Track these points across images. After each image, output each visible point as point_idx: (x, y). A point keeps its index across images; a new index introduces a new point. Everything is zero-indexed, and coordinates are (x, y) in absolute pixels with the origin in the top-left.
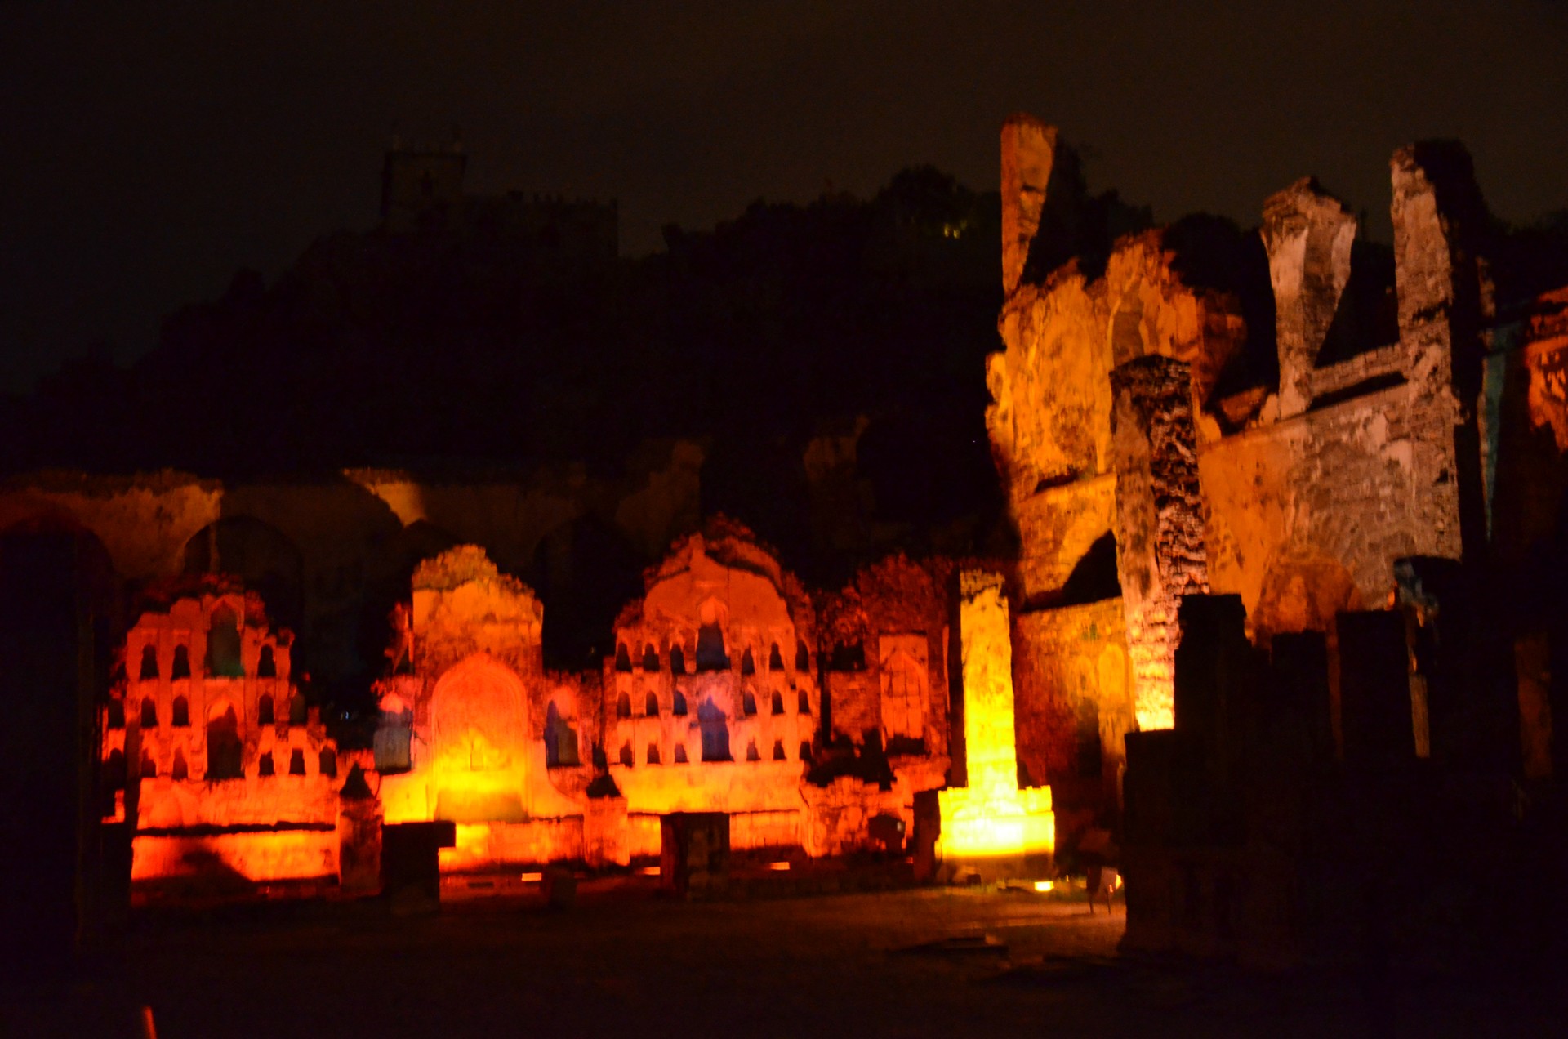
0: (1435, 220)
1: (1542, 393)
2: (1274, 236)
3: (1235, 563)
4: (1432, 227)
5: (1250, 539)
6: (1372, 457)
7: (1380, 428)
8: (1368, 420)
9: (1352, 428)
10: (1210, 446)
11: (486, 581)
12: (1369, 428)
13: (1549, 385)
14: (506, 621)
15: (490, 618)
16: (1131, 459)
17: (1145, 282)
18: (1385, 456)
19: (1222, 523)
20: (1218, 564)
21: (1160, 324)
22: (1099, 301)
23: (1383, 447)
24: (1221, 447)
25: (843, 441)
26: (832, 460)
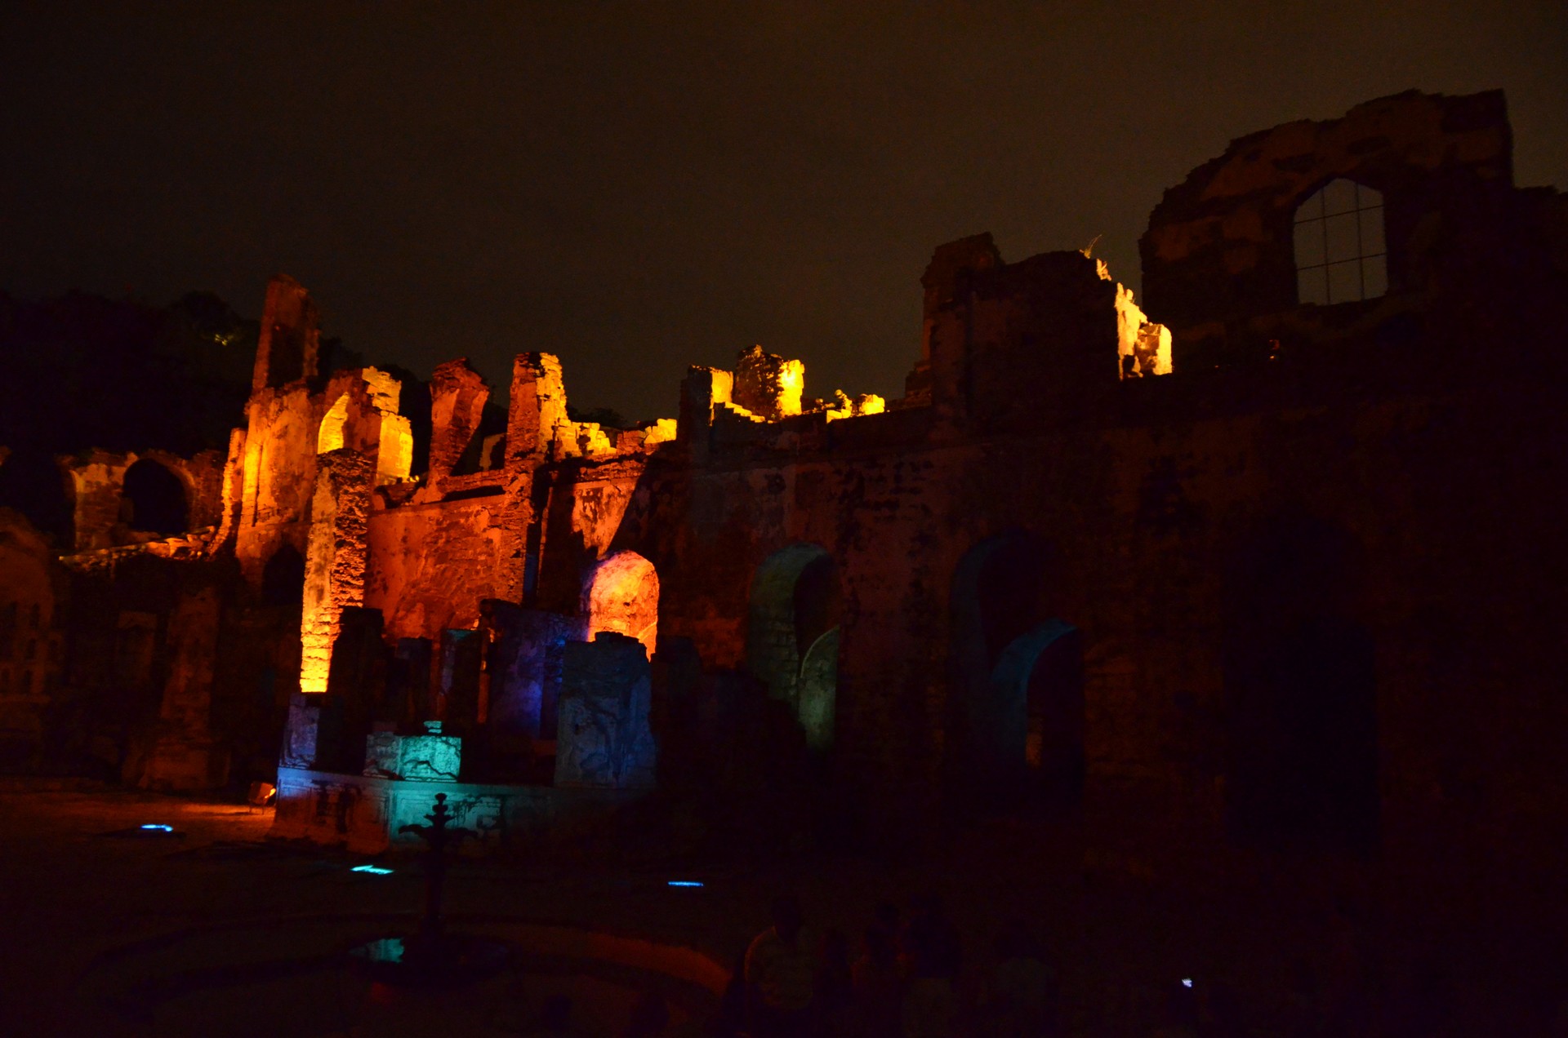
0: (535, 400)
1: (581, 513)
2: (438, 388)
4: (533, 403)
6: (476, 535)
7: (484, 519)
8: (478, 511)
9: (467, 515)
10: (381, 512)
12: (478, 517)
13: (585, 508)
16: (323, 514)
18: (485, 535)
21: (356, 430)
22: (317, 407)
23: (485, 530)
24: (384, 515)
25: (115, 469)
26: (104, 481)
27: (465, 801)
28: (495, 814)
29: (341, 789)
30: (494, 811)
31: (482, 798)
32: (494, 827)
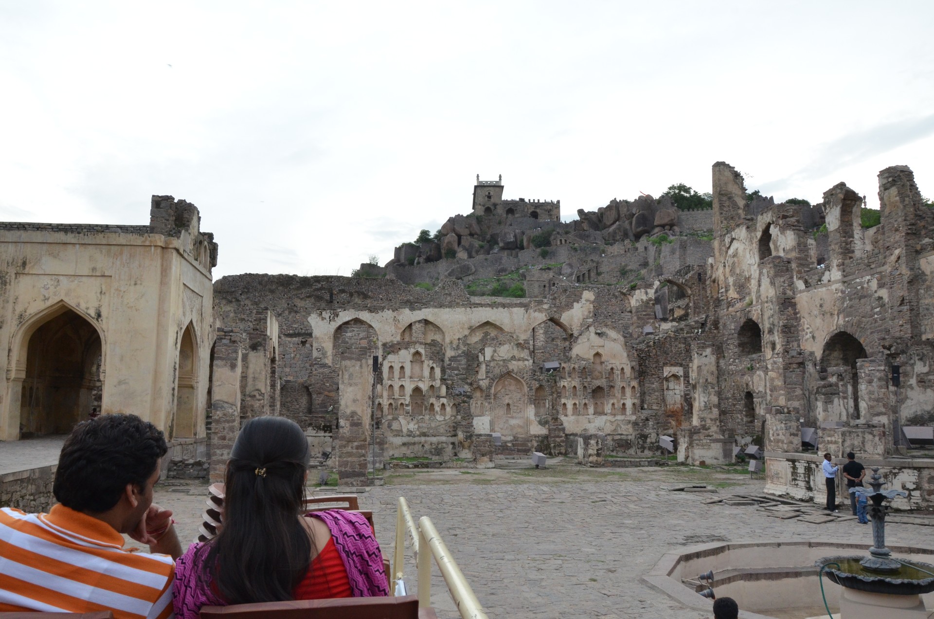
0: (898, 198)
2: (827, 206)
3: (811, 339)
4: (896, 202)
5: (818, 329)
6: (871, 296)
7: (874, 284)
8: (869, 280)
9: (861, 284)
10: (801, 292)
11: (512, 344)
12: (870, 284)
14: (519, 360)
15: (513, 358)
16: (767, 297)
17: (772, 227)
18: (876, 295)
19: (806, 322)
20: (805, 338)
21: (779, 244)
22: (753, 234)
23: (876, 292)
24: (805, 293)
25: (649, 290)
26: (644, 298)
27: (891, 472)
28: (915, 481)
29: (805, 465)
30: (914, 479)
31: (903, 470)
32: (914, 490)
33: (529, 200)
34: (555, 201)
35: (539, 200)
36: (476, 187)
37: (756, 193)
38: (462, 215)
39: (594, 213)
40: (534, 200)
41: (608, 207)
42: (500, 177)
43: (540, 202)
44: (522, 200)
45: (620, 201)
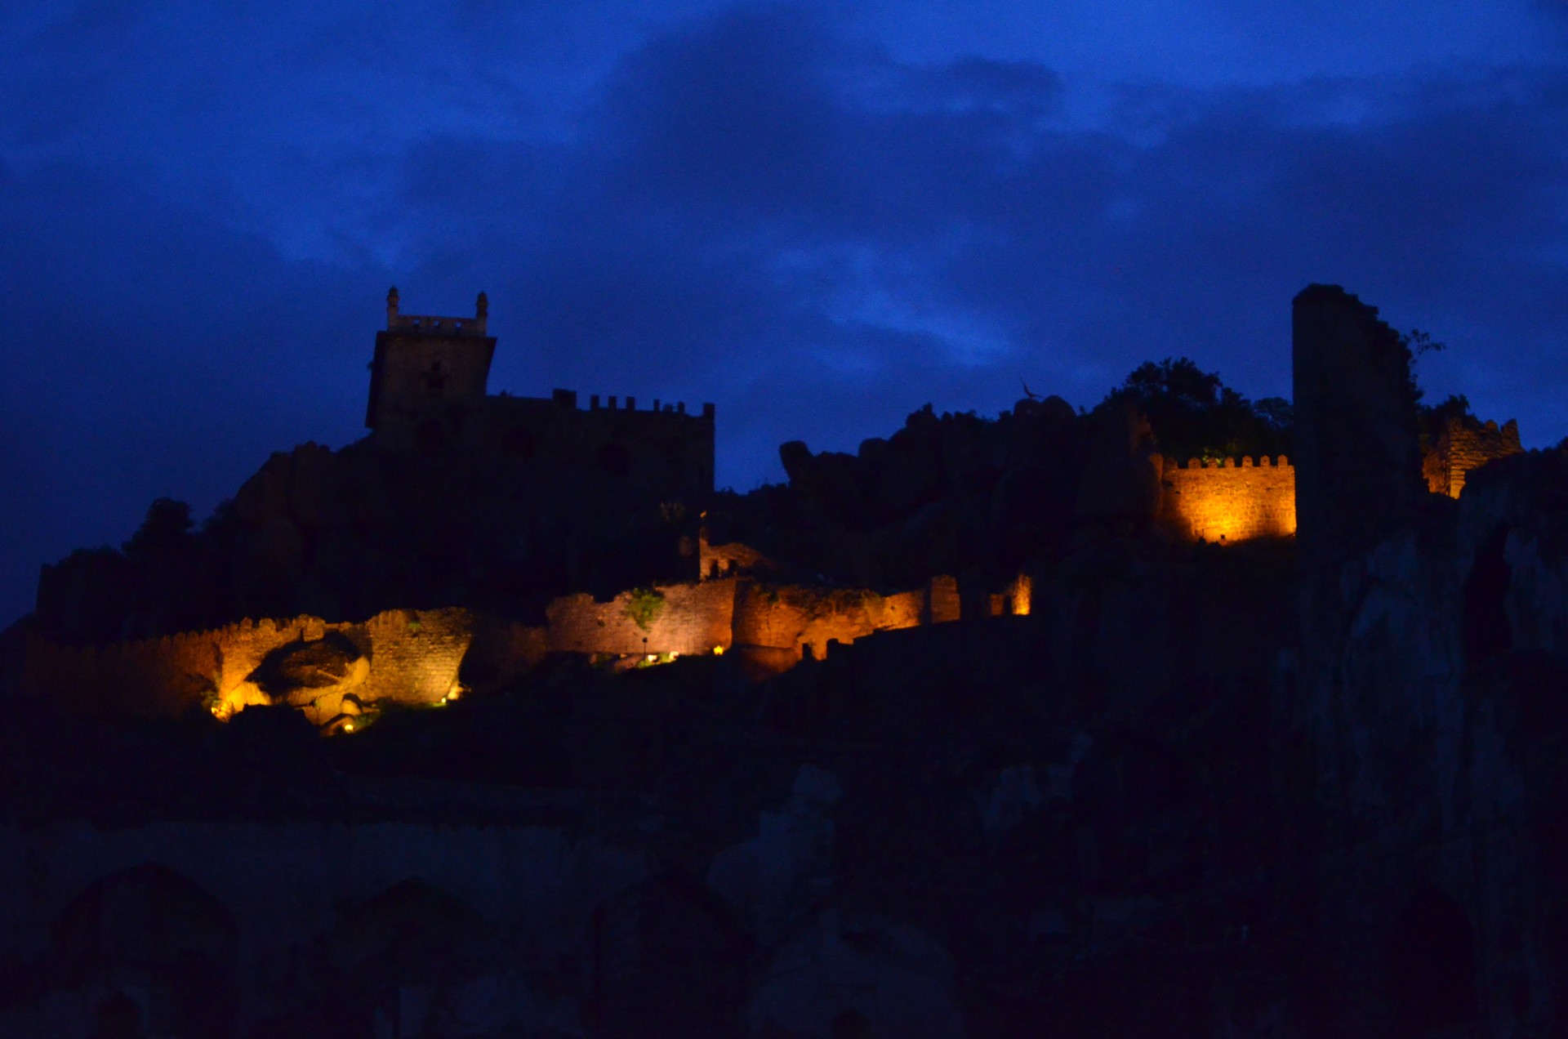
33: (595, 400)
34: (695, 410)
35: (631, 402)
36: (383, 340)
37: (1456, 406)
38: (325, 448)
39: (842, 459)
40: (613, 400)
41: (899, 437)
42: (482, 300)
43: (639, 406)
44: (565, 398)
45: (946, 415)
